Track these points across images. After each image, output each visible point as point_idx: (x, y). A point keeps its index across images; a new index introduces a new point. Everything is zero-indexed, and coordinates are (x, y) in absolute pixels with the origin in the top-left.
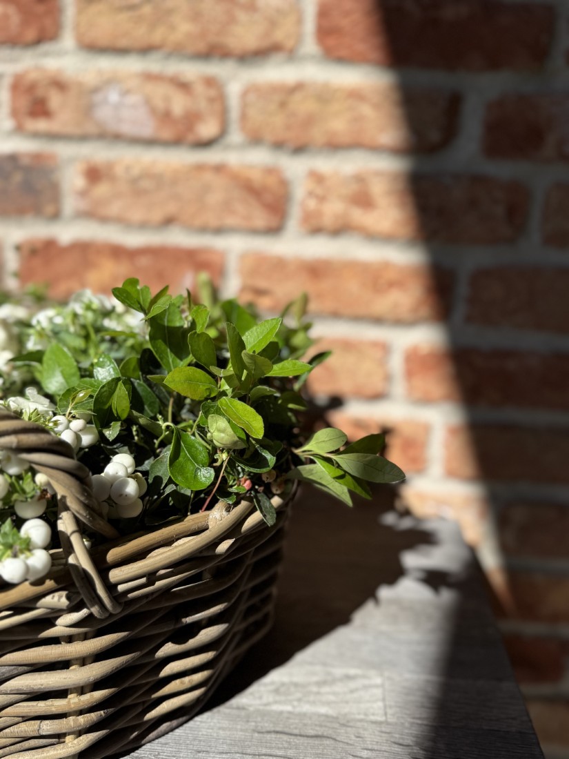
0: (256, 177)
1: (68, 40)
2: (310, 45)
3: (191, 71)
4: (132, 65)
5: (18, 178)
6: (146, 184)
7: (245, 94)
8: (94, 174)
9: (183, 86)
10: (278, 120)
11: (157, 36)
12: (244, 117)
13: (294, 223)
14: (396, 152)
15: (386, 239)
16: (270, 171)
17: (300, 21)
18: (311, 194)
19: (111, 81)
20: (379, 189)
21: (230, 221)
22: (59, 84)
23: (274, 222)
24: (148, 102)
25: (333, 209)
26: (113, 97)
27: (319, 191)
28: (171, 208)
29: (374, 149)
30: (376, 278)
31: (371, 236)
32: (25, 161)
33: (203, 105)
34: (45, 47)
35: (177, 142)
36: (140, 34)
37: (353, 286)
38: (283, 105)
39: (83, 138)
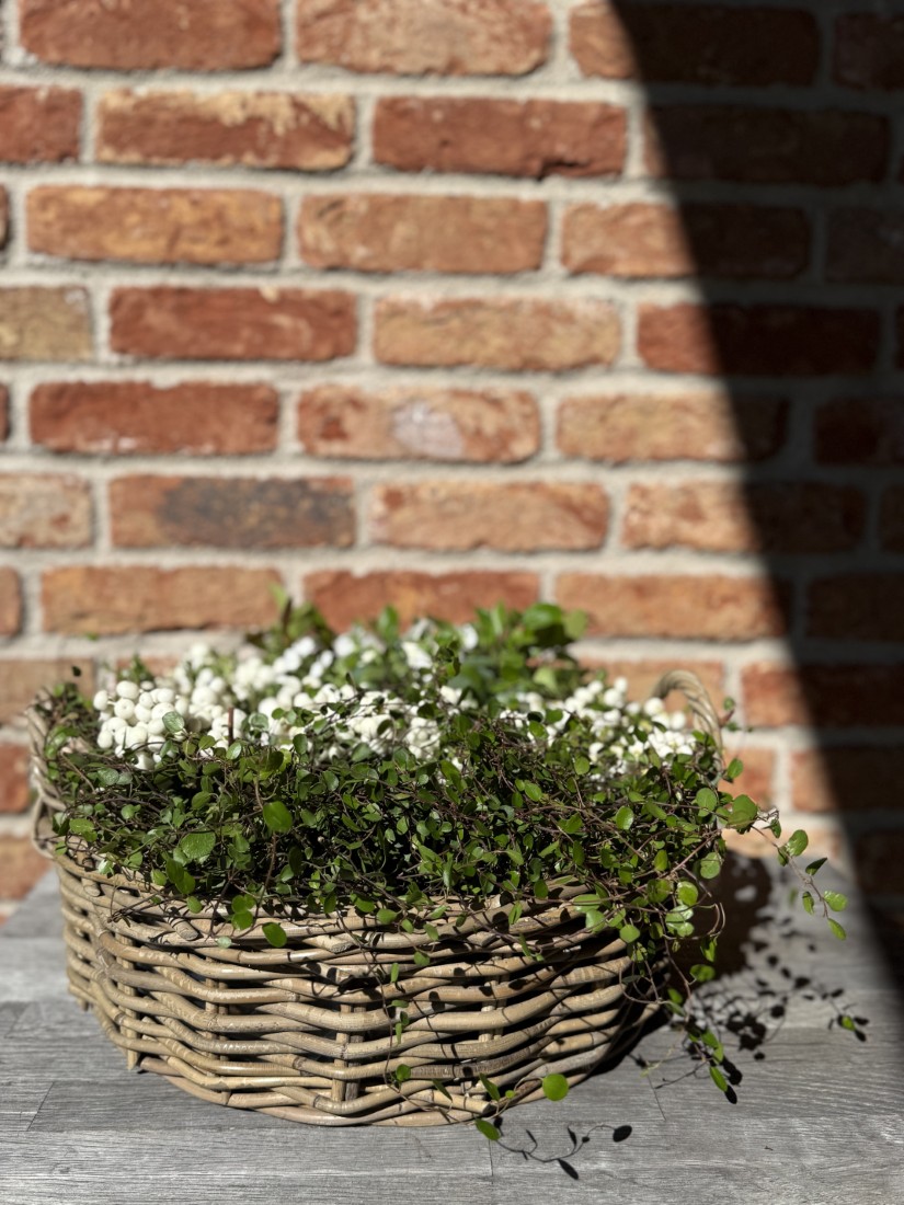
0: (576, 494)
1: (365, 355)
2: (630, 357)
3: (503, 386)
4: (437, 382)
5: (306, 504)
6: (453, 507)
7: (561, 409)
8: (394, 499)
9: (496, 403)
10: (599, 435)
11: (466, 351)
12: (560, 432)
13: (615, 539)
14: (723, 462)
15: (718, 552)
16: (590, 487)
17: (619, 333)
18: (634, 508)
19: (414, 399)
20: (709, 501)
21: (547, 541)
22: (356, 404)
23: (595, 540)
24: (456, 420)
25: (659, 523)
26: (418, 416)
27: (643, 505)
28: (482, 531)
29: (700, 459)
30: (710, 595)
31: (700, 549)
32: (315, 487)
33: (517, 422)
34: (339, 363)
35: (488, 461)
36: (448, 349)
37: (683, 603)
38: (603, 419)
39: (383, 461)
